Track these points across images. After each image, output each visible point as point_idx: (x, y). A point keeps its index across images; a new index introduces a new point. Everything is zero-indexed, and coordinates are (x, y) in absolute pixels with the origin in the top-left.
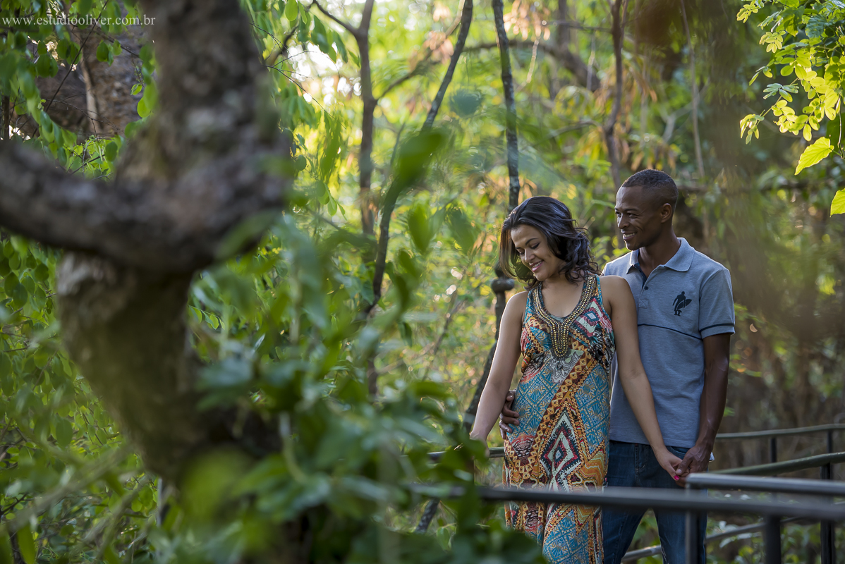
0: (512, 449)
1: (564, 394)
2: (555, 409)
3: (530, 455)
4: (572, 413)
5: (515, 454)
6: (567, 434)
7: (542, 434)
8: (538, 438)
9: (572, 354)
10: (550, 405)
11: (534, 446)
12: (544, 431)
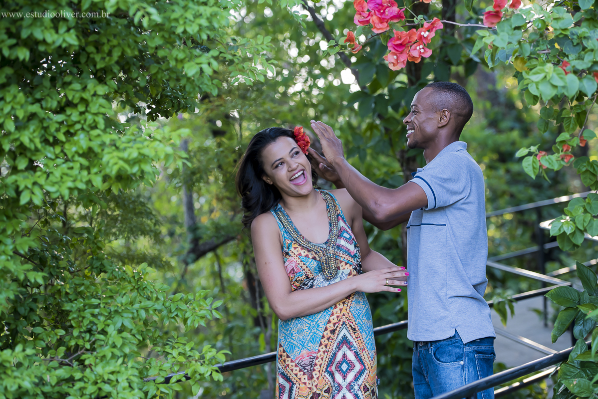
0: (296, 366)
2: (334, 324)
3: (314, 370)
4: (350, 326)
5: (300, 371)
6: (350, 346)
7: (324, 349)
8: (321, 353)
9: (340, 274)
10: (329, 322)
11: (317, 361)
12: (326, 346)
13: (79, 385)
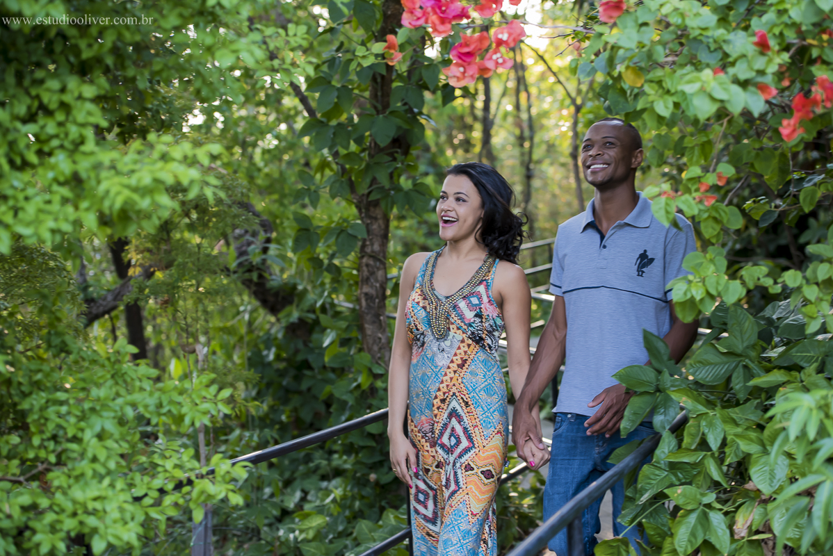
1: (451, 379)
4: (462, 398)
5: (423, 438)
6: (460, 420)
9: (450, 337)
13: (50, 517)
